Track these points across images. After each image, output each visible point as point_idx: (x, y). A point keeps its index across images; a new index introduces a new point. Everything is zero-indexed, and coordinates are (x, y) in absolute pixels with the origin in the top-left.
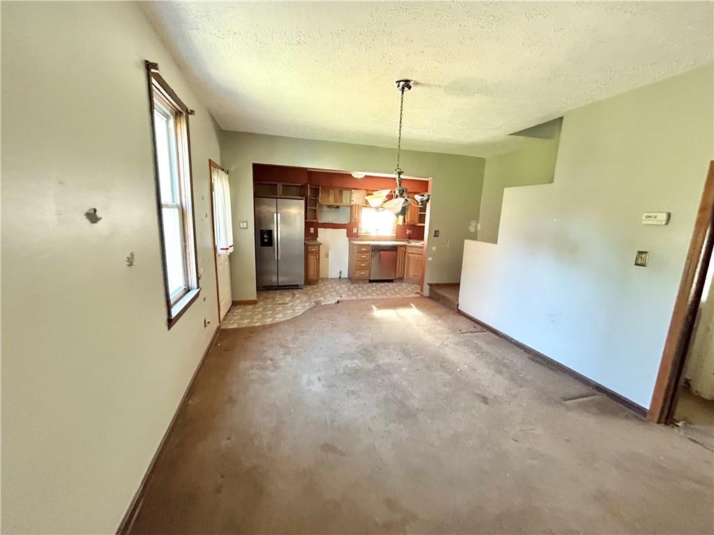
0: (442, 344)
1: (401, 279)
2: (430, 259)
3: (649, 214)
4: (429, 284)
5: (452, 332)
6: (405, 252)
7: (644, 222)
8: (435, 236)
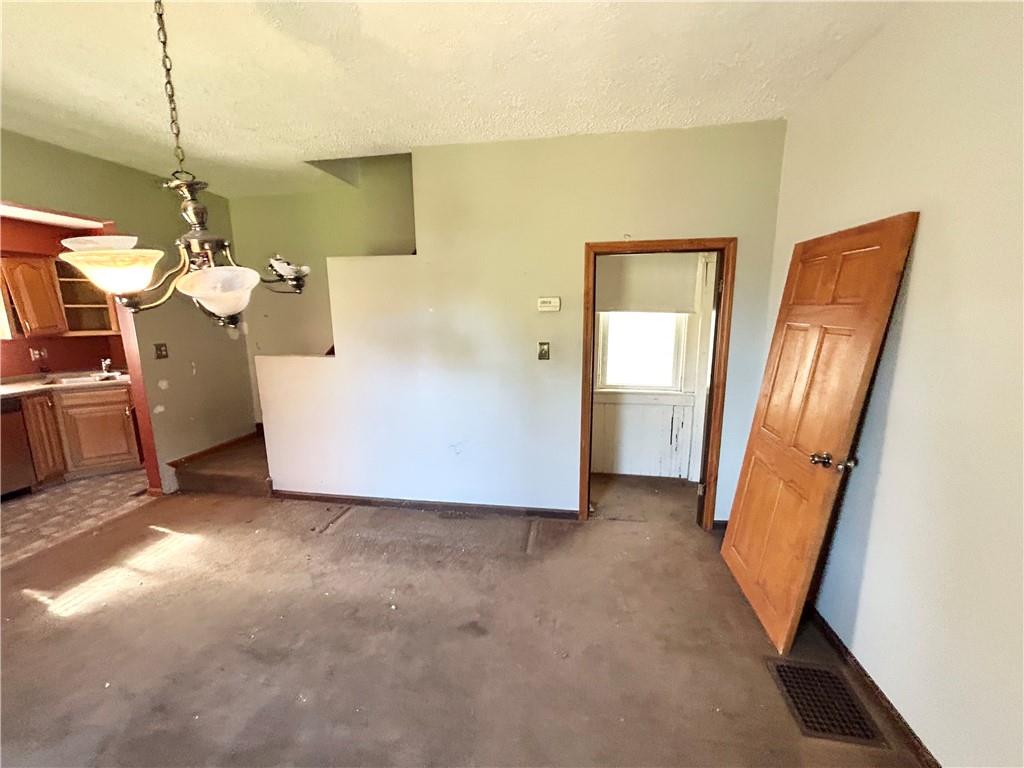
0: (314, 577)
1: (58, 478)
2: (160, 409)
3: (545, 300)
4: (172, 464)
5: (303, 541)
6: (53, 407)
7: (540, 309)
8: (159, 357)
